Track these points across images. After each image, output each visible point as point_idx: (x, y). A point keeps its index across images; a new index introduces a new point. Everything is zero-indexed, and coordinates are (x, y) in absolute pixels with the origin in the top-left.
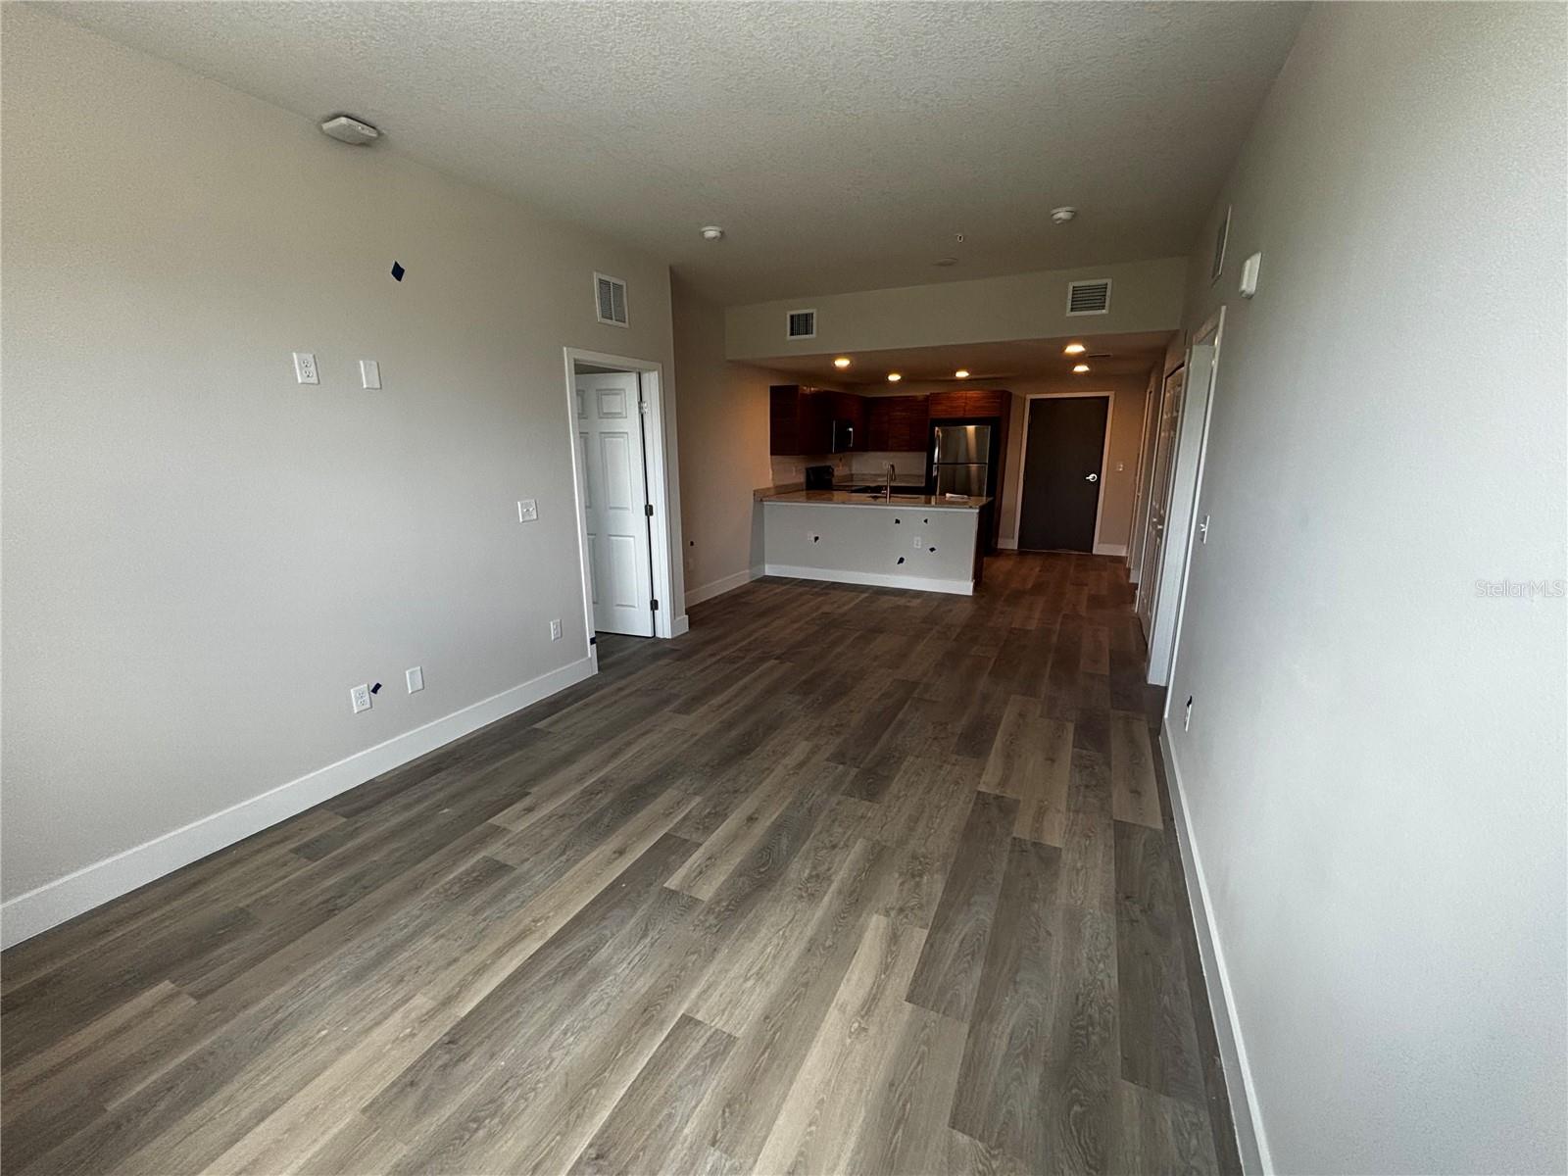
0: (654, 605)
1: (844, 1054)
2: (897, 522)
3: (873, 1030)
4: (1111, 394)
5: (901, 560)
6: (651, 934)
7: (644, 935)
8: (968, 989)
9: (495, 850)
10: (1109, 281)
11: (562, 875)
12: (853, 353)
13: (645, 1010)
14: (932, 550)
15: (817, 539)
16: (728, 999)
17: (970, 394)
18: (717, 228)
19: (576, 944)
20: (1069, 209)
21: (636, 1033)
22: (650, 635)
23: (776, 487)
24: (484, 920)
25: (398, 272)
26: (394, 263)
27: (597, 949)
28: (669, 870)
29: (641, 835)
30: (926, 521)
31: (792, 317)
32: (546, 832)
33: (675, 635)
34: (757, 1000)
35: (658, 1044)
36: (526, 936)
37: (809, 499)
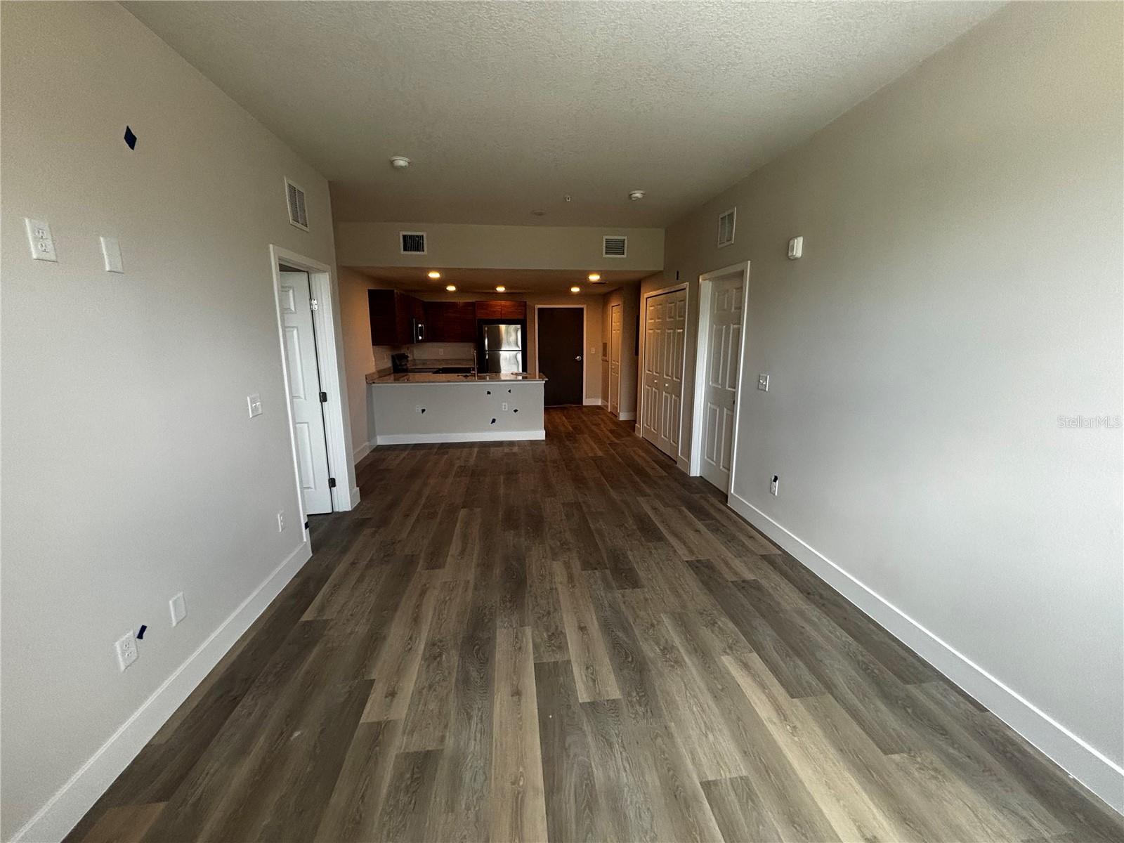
0: (332, 483)
1: (803, 748)
2: (489, 393)
3: (798, 725)
4: (584, 306)
5: (494, 421)
6: (614, 740)
7: (611, 745)
8: (807, 676)
9: (398, 745)
10: (626, 238)
11: (491, 733)
12: (444, 269)
13: (676, 796)
14: (516, 411)
15: (423, 411)
16: (712, 755)
17: (503, 303)
18: (407, 159)
19: (570, 781)
20: (642, 192)
21: (690, 817)
22: (330, 511)
23: (379, 372)
24: (468, 809)
25: (131, 139)
26: (126, 128)
27: (590, 776)
28: (570, 690)
29: (517, 671)
30: (510, 391)
31: (404, 237)
32: (433, 706)
33: (354, 507)
34: (727, 745)
35: (711, 813)
36: (522, 801)
37: (396, 380)
